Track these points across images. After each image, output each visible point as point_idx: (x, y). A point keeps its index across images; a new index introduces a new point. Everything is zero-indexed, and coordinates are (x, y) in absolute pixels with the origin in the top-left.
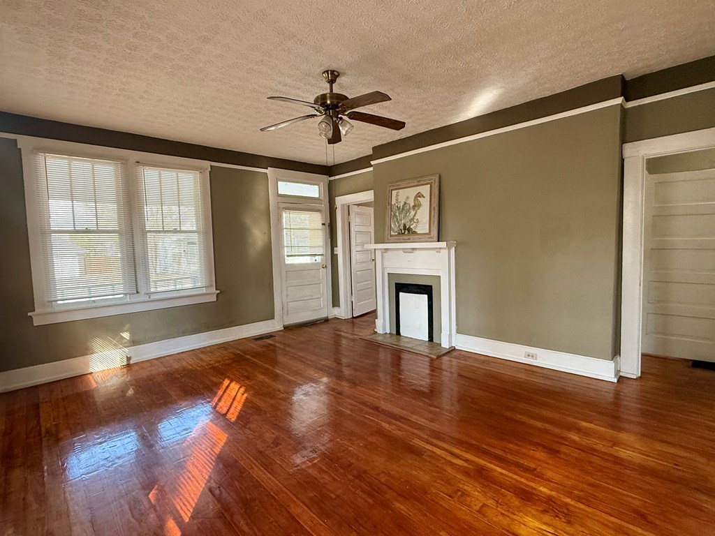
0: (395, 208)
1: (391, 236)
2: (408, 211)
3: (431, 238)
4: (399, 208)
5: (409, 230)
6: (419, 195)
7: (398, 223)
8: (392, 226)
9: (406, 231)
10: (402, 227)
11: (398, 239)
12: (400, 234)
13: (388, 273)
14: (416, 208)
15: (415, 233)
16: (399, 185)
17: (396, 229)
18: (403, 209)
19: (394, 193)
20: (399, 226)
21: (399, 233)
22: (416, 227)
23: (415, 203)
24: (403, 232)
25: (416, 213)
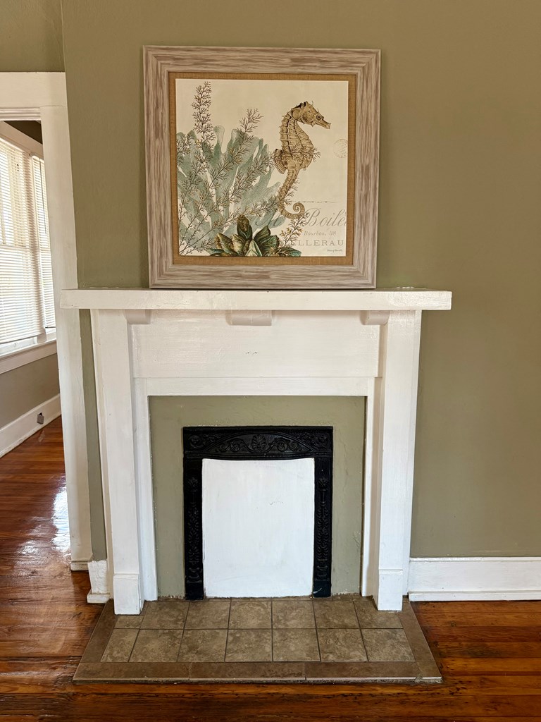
0: (192, 153)
1: (179, 259)
2: (259, 167)
3: (353, 275)
4: (211, 154)
5: (264, 241)
6: (302, 114)
7: (213, 211)
8: (185, 221)
9: (252, 246)
10: (231, 229)
11: (212, 275)
12: (222, 253)
13: (150, 398)
14: (292, 162)
15: (288, 254)
16: (205, 61)
17: (203, 236)
18: (233, 158)
19: (186, 89)
20: (218, 225)
21: (220, 253)
22: (294, 232)
23: (286, 141)
24: (237, 247)
25: (290, 182)
